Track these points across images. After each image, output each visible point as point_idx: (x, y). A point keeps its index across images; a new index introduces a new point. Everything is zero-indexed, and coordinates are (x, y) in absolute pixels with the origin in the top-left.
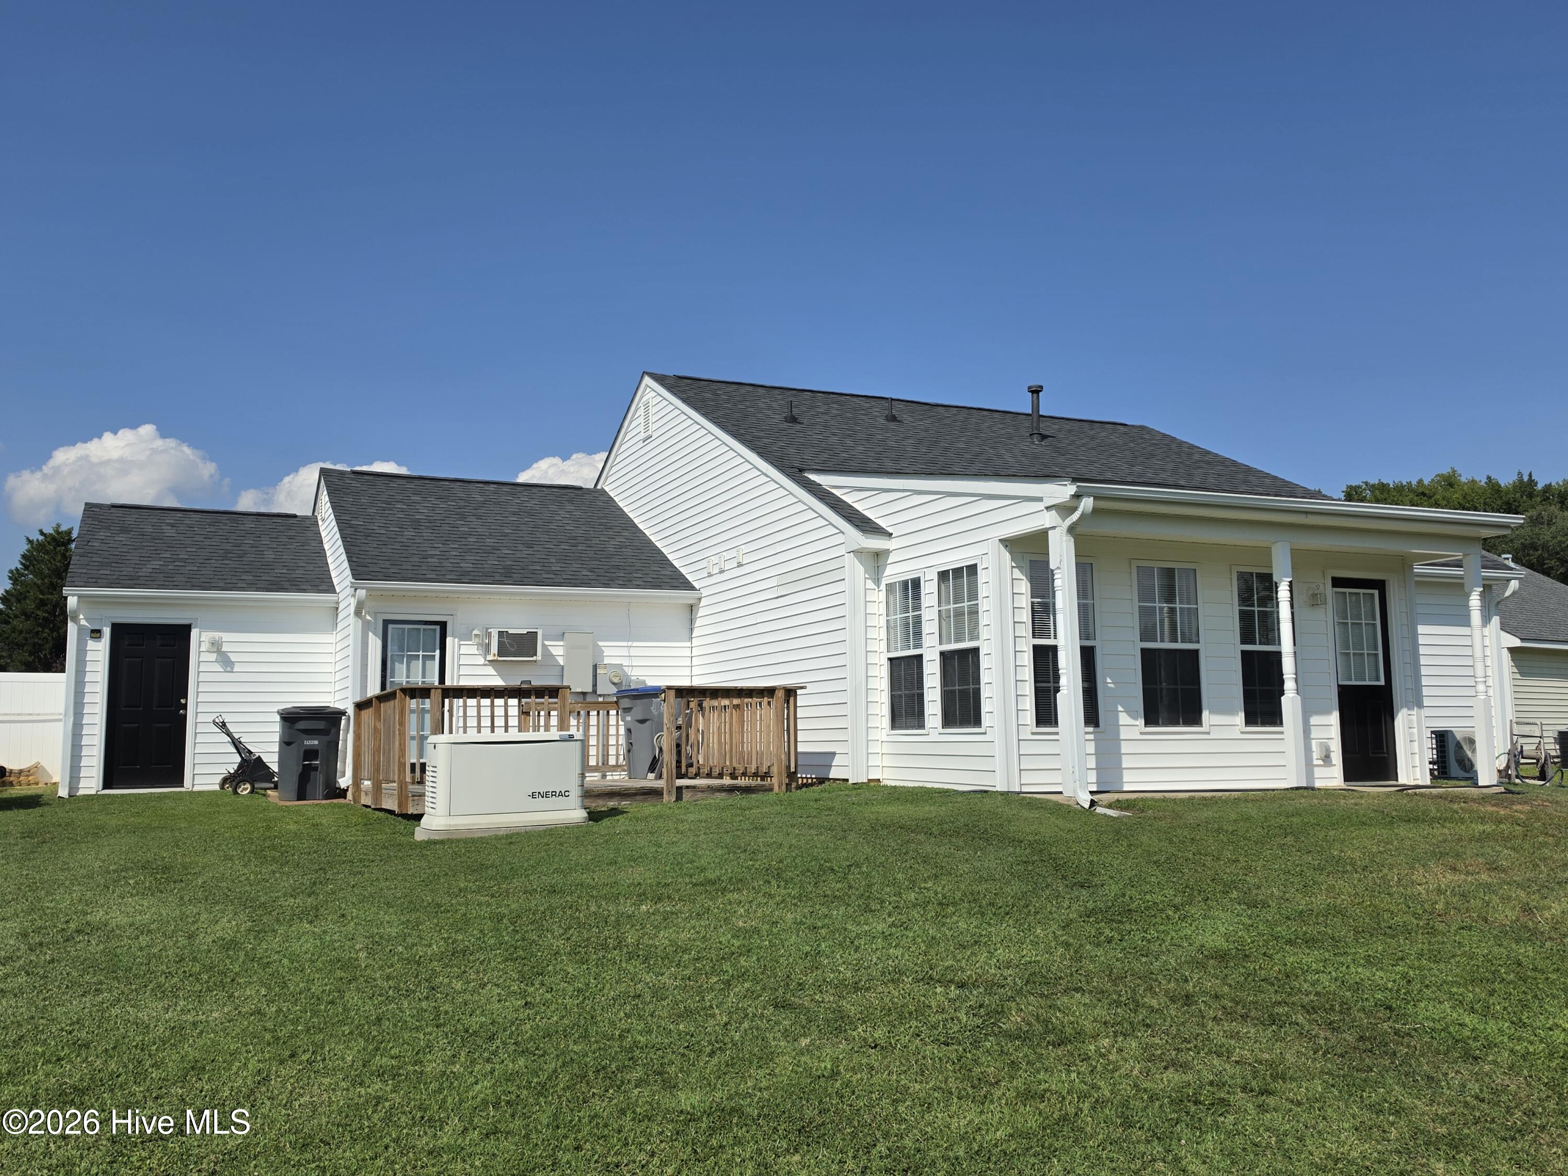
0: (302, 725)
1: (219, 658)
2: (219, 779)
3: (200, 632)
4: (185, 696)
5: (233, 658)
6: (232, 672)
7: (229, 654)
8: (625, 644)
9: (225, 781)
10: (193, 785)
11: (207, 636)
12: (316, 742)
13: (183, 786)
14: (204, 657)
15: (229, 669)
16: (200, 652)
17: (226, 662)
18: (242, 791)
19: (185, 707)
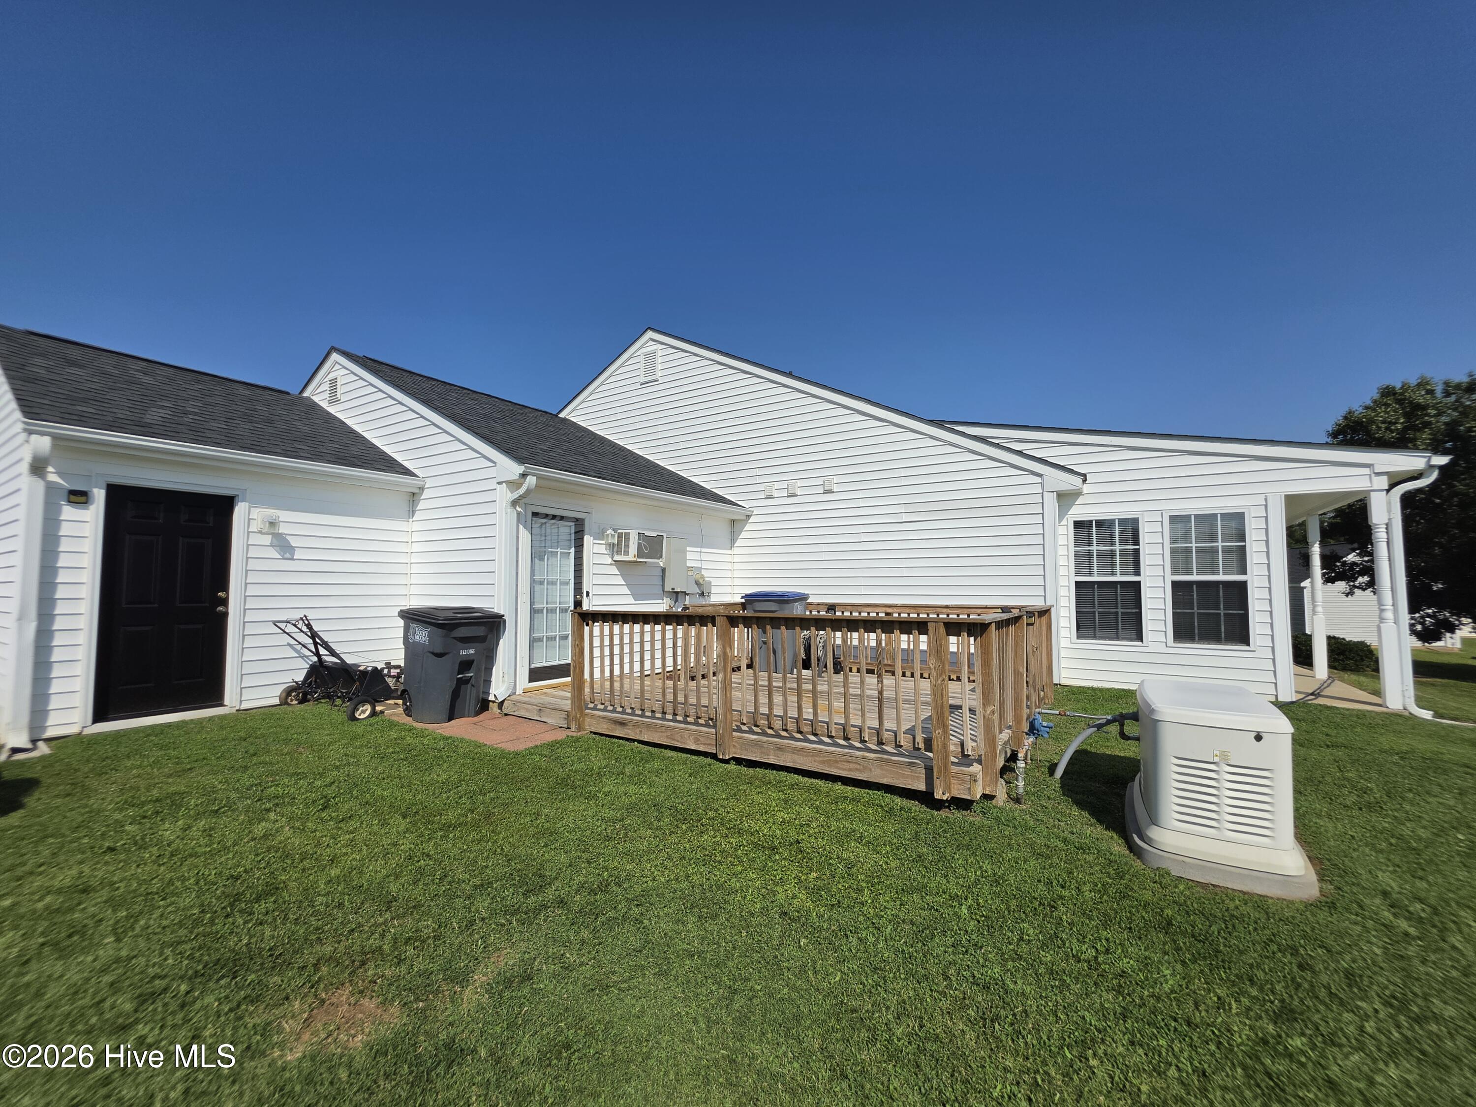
0: (463, 632)
1: (275, 541)
2: (278, 691)
3: (250, 507)
4: (225, 587)
5: (294, 542)
6: (293, 559)
7: (288, 537)
8: (699, 549)
9: (289, 692)
10: (241, 702)
11: (257, 513)
12: (472, 651)
13: (222, 705)
14: (255, 539)
15: (288, 555)
16: (249, 532)
17: (284, 547)
18: (360, 715)
19: (225, 602)
